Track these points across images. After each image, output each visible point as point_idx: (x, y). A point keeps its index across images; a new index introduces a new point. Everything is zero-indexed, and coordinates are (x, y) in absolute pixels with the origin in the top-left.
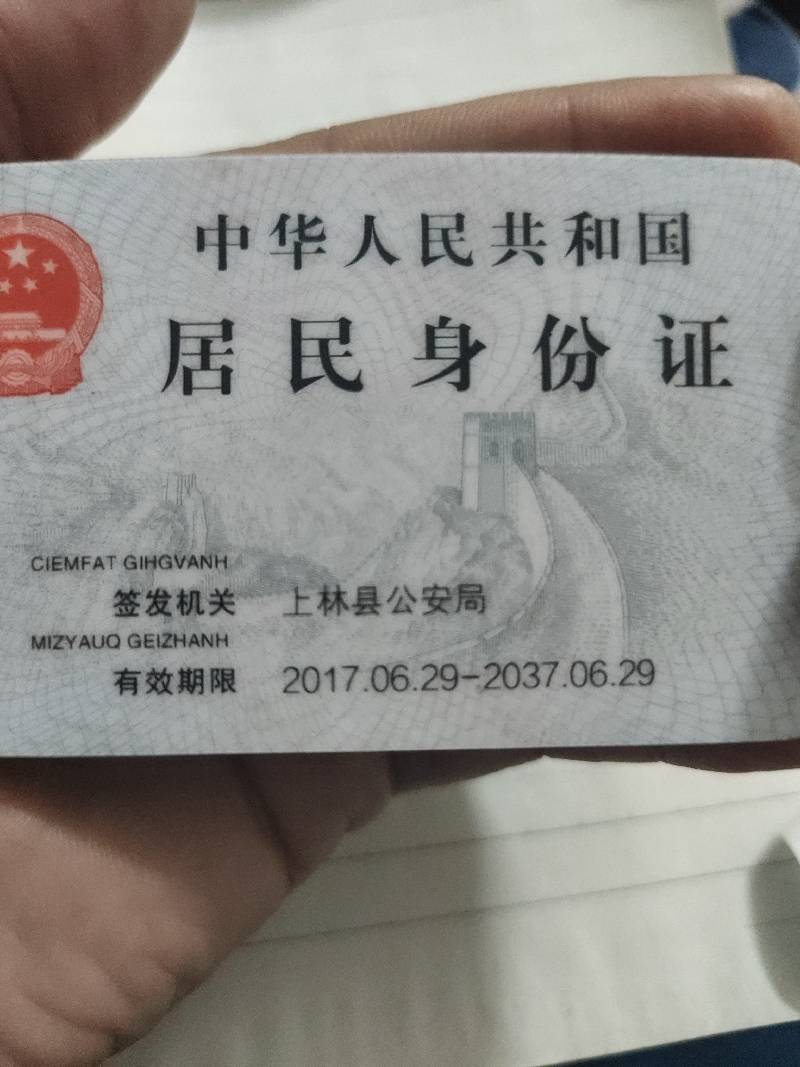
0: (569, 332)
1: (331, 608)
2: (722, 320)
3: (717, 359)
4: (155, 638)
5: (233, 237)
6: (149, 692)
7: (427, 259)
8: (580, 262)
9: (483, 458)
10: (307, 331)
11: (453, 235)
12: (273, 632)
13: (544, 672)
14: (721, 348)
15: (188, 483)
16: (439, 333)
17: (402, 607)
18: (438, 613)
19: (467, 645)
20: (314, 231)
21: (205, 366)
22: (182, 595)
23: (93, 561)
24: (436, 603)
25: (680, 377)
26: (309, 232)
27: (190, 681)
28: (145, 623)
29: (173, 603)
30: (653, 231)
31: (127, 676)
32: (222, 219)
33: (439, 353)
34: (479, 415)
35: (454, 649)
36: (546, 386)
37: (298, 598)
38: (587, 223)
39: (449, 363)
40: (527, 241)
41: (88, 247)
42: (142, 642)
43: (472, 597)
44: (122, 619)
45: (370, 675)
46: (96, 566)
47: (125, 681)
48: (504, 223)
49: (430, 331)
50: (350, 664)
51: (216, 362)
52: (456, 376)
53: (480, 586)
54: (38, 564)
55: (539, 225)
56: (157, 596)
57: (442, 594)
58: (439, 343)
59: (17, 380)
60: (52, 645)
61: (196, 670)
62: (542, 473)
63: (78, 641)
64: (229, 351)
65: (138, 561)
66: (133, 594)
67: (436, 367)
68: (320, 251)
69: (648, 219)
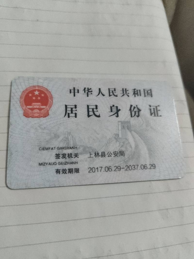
0: (134, 108)
1: (96, 156)
2: (159, 106)
3: (159, 112)
4: (63, 163)
5: (76, 91)
6: (62, 174)
7: (110, 95)
8: (135, 96)
9: (122, 129)
10: (90, 107)
11: (114, 92)
12: (86, 161)
13: (136, 167)
14: (159, 110)
15: (69, 133)
16: (113, 108)
17: (110, 156)
18: (116, 156)
19: (122, 162)
20: (91, 90)
21: (72, 113)
22: (68, 154)
23: (51, 148)
24: (116, 155)
25: (153, 115)
26: (89, 91)
27: (70, 171)
28: (61, 160)
29: (67, 156)
30: (146, 92)
31: (58, 170)
32: (74, 88)
33: (113, 111)
34: (121, 121)
35: (119, 163)
36: (132, 116)
37: (90, 154)
38: (136, 90)
39: (115, 112)
40: (126, 93)
41: (50, 92)
42: (61, 164)
43: (122, 153)
44: (57, 159)
45: (104, 168)
46: (52, 149)
47: (58, 171)
48: (122, 90)
49: (111, 107)
50: (101, 167)
51: (74, 112)
52: (116, 115)
53: (123, 151)
54: (40, 149)
55: (128, 90)
56: (63, 155)
57: (117, 153)
58: (113, 109)
59: (36, 115)
60: (43, 165)
61: (71, 169)
62: (132, 131)
63: (48, 164)
64: (76, 110)
65: (60, 148)
66: (59, 154)
67: (112, 113)
68: (91, 94)
69: (145, 90)
